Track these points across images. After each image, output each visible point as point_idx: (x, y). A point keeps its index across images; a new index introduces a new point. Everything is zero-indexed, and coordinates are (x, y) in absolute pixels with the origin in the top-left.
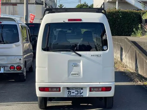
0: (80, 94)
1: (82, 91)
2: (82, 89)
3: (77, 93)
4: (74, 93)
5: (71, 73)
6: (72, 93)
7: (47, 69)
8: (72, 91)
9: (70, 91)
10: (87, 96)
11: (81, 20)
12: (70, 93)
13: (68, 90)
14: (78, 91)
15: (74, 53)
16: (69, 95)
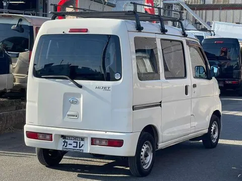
0: (80, 147)
1: (82, 143)
2: (83, 139)
3: (75, 145)
4: (71, 144)
5: (68, 114)
6: (69, 144)
7: (36, 104)
8: (69, 142)
9: (66, 141)
10: (88, 152)
11: (86, 30)
12: (65, 145)
13: (64, 140)
14: (77, 143)
15: (72, 83)
16: (64, 147)
